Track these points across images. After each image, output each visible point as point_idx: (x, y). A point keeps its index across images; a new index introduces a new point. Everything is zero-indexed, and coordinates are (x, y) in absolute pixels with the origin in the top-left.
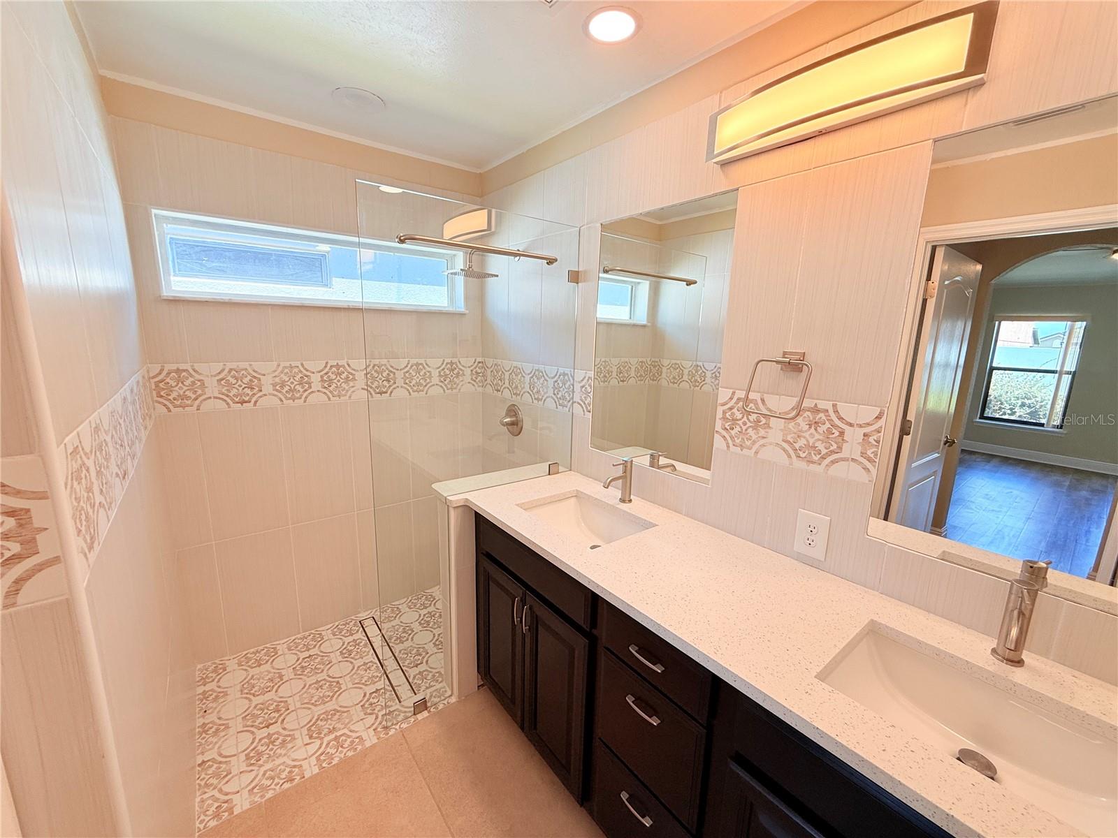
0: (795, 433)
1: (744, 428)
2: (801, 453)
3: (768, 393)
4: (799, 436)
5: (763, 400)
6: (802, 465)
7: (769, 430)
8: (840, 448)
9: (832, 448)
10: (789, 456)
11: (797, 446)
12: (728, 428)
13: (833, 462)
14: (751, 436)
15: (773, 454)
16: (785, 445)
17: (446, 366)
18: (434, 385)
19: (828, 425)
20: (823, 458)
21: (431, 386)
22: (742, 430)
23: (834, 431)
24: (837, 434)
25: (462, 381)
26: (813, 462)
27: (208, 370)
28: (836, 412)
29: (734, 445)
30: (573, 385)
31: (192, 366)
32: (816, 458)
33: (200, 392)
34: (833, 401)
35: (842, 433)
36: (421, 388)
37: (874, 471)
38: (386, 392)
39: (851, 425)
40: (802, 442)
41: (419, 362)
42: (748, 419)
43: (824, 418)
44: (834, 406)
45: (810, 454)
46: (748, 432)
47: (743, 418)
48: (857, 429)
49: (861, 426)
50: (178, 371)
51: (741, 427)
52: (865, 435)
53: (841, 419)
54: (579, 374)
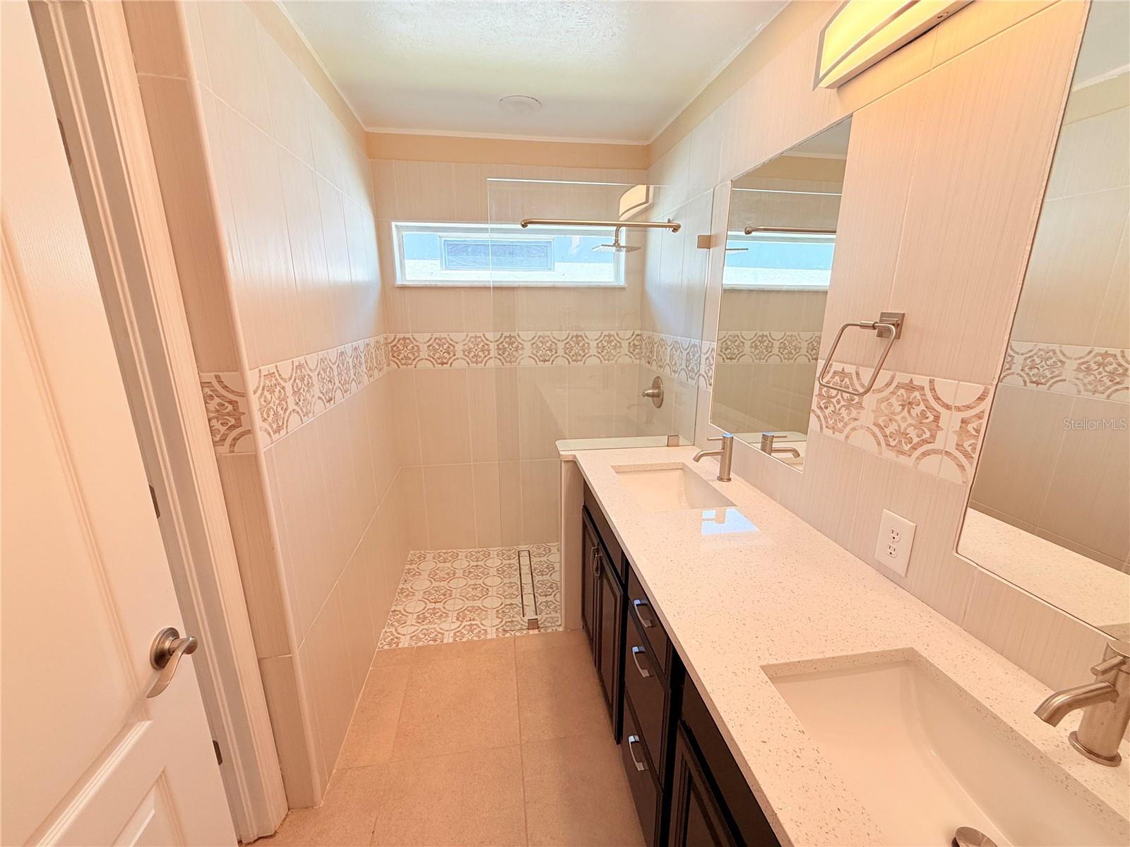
0: (886, 415)
1: (838, 407)
2: (891, 440)
3: (863, 366)
4: (890, 420)
5: (857, 374)
6: (890, 455)
7: (860, 411)
8: (933, 436)
9: (924, 437)
10: (879, 444)
11: (888, 431)
12: (823, 406)
13: (924, 454)
14: (843, 417)
15: (863, 440)
16: (876, 430)
17: (604, 338)
18: (591, 356)
19: (922, 407)
20: (914, 448)
21: (588, 357)
22: (835, 409)
23: (929, 414)
24: (931, 418)
25: (619, 353)
26: (903, 453)
27: (422, 338)
28: (933, 390)
29: (827, 427)
30: (700, 357)
31: (412, 335)
32: (906, 448)
33: (416, 354)
34: (929, 376)
35: (937, 418)
36: (579, 358)
37: (970, 471)
38: (548, 361)
39: (948, 407)
40: (892, 428)
41: (579, 334)
42: (842, 397)
43: (919, 397)
44: (931, 382)
45: (899, 442)
46: (841, 411)
47: (837, 395)
48: (955, 413)
49: (958, 409)
50: (404, 339)
51: (835, 406)
52: (963, 421)
53: (937, 398)
54: (706, 345)
